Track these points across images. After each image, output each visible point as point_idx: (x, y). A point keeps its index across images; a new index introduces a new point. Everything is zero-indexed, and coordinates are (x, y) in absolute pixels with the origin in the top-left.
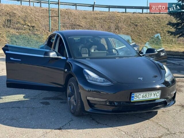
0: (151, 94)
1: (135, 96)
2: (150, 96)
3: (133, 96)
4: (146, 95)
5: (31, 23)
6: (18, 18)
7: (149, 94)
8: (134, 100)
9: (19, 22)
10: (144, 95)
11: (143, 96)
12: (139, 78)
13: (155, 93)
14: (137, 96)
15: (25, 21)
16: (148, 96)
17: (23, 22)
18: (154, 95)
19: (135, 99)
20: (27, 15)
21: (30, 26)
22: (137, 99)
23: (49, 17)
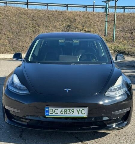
0: (73, 110)
1: (50, 111)
2: (72, 112)
3: (47, 109)
4: (66, 110)
5: (88, 28)
6: (78, 23)
7: (70, 110)
8: (50, 115)
9: (77, 27)
10: (63, 110)
11: (61, 112)
12: (65, 89)
13: (78, 110)
14: (52, 111)
15: (83, 26)
16: (69, 113)
17: (81, 27)
18: (78, 112)
19: (50, 113)
20: (87, 20)
21: (87, 31)
22: (54, 114)
23: (106, 21)
